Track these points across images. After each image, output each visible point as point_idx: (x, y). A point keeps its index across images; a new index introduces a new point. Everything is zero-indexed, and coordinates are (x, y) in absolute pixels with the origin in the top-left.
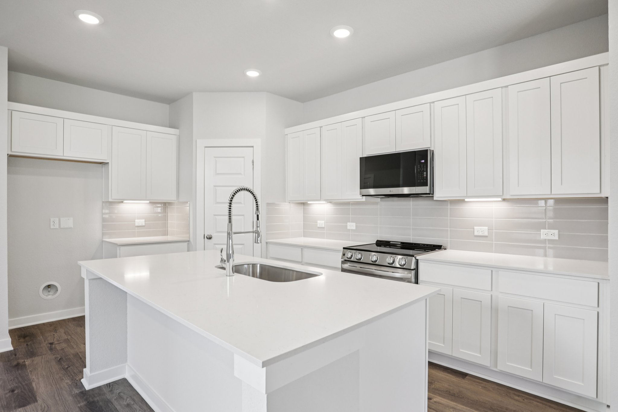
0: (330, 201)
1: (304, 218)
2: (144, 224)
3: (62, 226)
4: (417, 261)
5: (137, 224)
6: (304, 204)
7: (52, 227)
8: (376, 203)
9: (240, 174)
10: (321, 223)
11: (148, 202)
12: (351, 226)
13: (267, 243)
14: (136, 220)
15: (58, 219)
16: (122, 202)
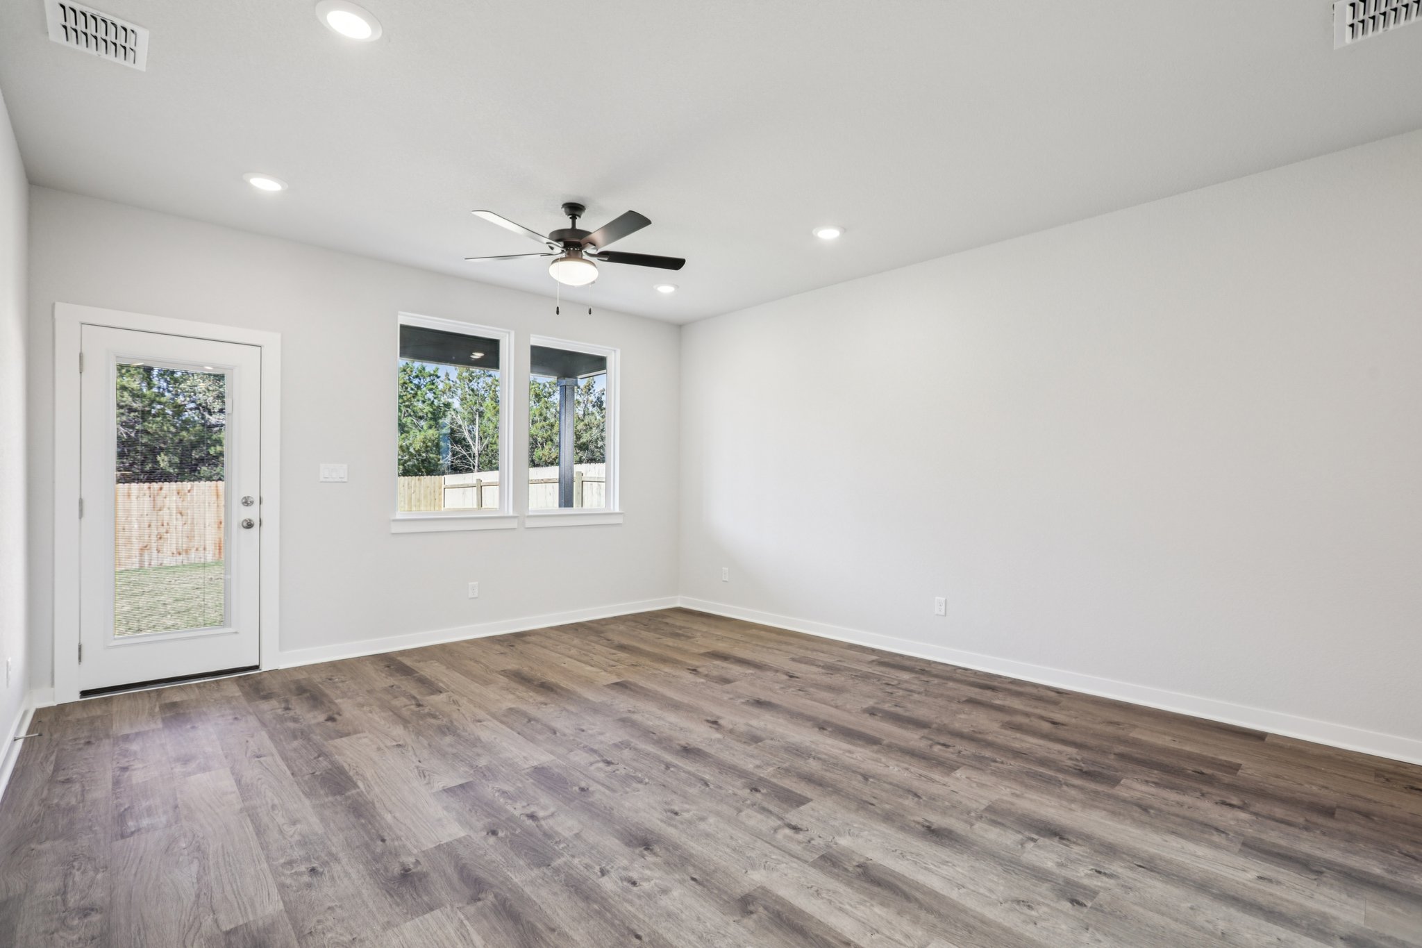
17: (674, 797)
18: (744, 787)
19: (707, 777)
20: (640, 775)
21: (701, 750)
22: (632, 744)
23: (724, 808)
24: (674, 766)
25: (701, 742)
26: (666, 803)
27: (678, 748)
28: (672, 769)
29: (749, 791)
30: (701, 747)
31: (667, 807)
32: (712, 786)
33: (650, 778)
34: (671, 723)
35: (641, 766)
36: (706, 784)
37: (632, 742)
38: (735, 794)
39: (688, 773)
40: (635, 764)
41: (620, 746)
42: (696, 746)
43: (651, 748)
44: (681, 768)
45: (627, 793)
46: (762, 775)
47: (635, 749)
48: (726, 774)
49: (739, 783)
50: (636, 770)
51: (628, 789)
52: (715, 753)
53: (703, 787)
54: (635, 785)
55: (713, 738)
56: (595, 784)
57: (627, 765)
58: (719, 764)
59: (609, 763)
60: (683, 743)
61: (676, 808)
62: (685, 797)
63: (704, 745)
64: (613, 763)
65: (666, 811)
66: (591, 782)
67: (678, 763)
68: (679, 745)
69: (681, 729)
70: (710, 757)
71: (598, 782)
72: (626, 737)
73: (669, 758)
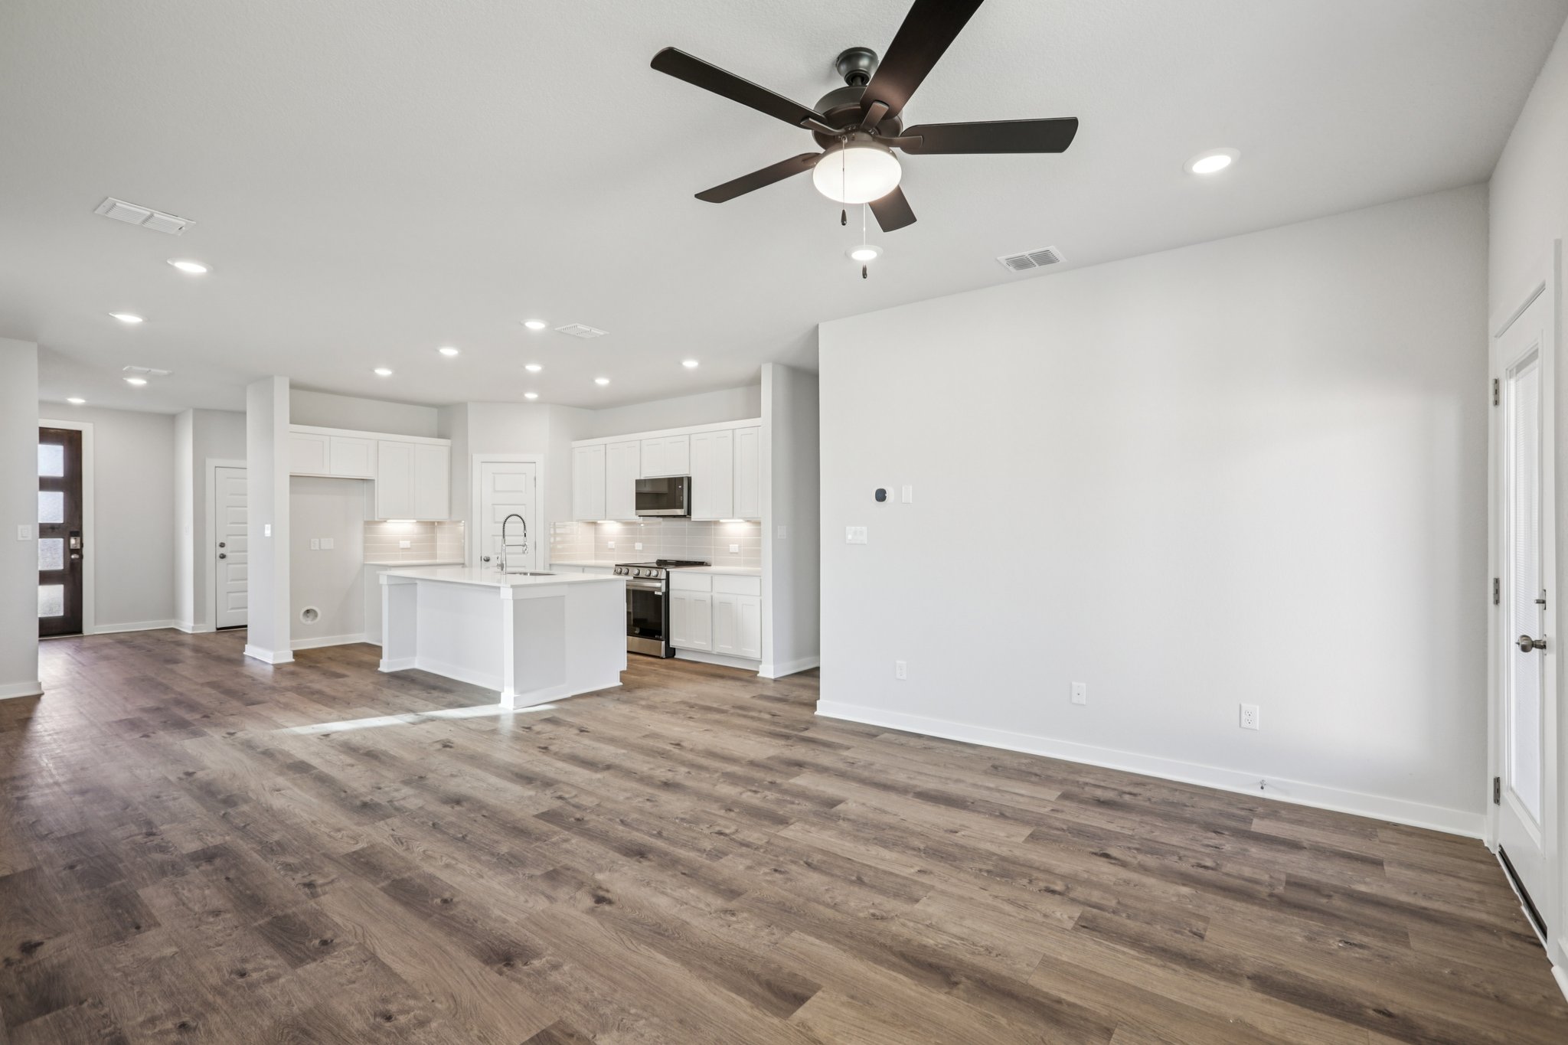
0: (618, 520)
1: (595, 538)
2: (409, 546)
3: (322, 548)
4: (668, 574)
5: (401, 546)
6: (594, 523)
7: (312, 548)
8: (660, 523)
9: (521, 492)
10: (611, 544)
11: (415, 521)
12: (639, 546)
13: (550, 565)
14: (401, 542)
15: (318, 540)
16: (385, 521)
17: (651, 810)
18: (588, 821)
19: (621, 828)
20: (685, 824)
21: (624, 855)
22: (704, 856)
23: (609, 805)
24: (654, 835)
25: (623, 866)
26: (657, 806)
27: (651, 856)
28: (655, 832)
29: (585, 819)
30: (624, 858)
31: (656, 804)
32: (618, 820)
33: (675, 823)
34: (663, 893)
35: (687, 833)
36: (622, 821)
37: (707, 859)
38: (598, 815)
39: (638, 830)
40: (694, 835)
41: (717, 854)
42: (629, 859)
43: (682, 853)
44: (645, 834)
45: (691, 811)
46: (567, 833)
47: (699, 850)
48: (601, 831)
49: (591, 825)
50: (690, 829)
51: (692, 813)
52: (608, 853)
53: (626, 819)
54: (687, 817)
55: (607, 873)
56: (722, 814)
57: (701, 833)
58: (607, 840)
59: (720, 833)
60: (646, 863)
61: (648, 803)
62: (641, 811)
63: (620, 862)
64: (716, 833)
65: (656, 801)
66: (726, 815)
67: (649, 838)
68: (650, 860)
69: (648, 884)
70: (615, 847)
71: (720, 816)
72: (715, 864)
73: (660, 844)
